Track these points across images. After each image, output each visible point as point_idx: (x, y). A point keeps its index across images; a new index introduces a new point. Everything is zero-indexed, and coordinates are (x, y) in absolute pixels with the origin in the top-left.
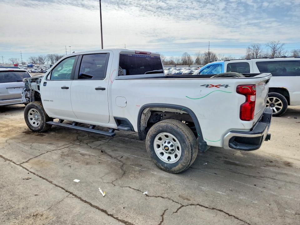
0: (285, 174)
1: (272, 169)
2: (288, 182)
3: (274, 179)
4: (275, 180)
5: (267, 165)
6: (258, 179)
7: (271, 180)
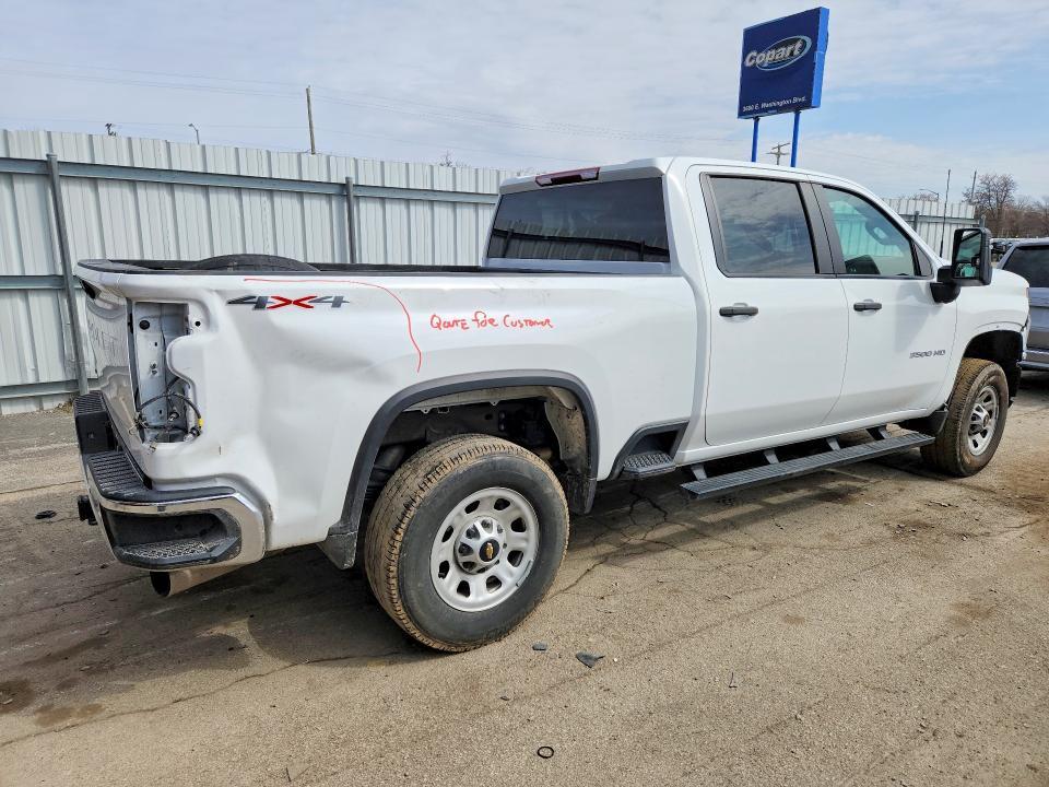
0: (22, 640)
1: (76, 635)
2: (11, 616)
3: (57, 605)
4: (52, 603)
5: (97, 642)
6: (106, 584)
7: (67, 598)
